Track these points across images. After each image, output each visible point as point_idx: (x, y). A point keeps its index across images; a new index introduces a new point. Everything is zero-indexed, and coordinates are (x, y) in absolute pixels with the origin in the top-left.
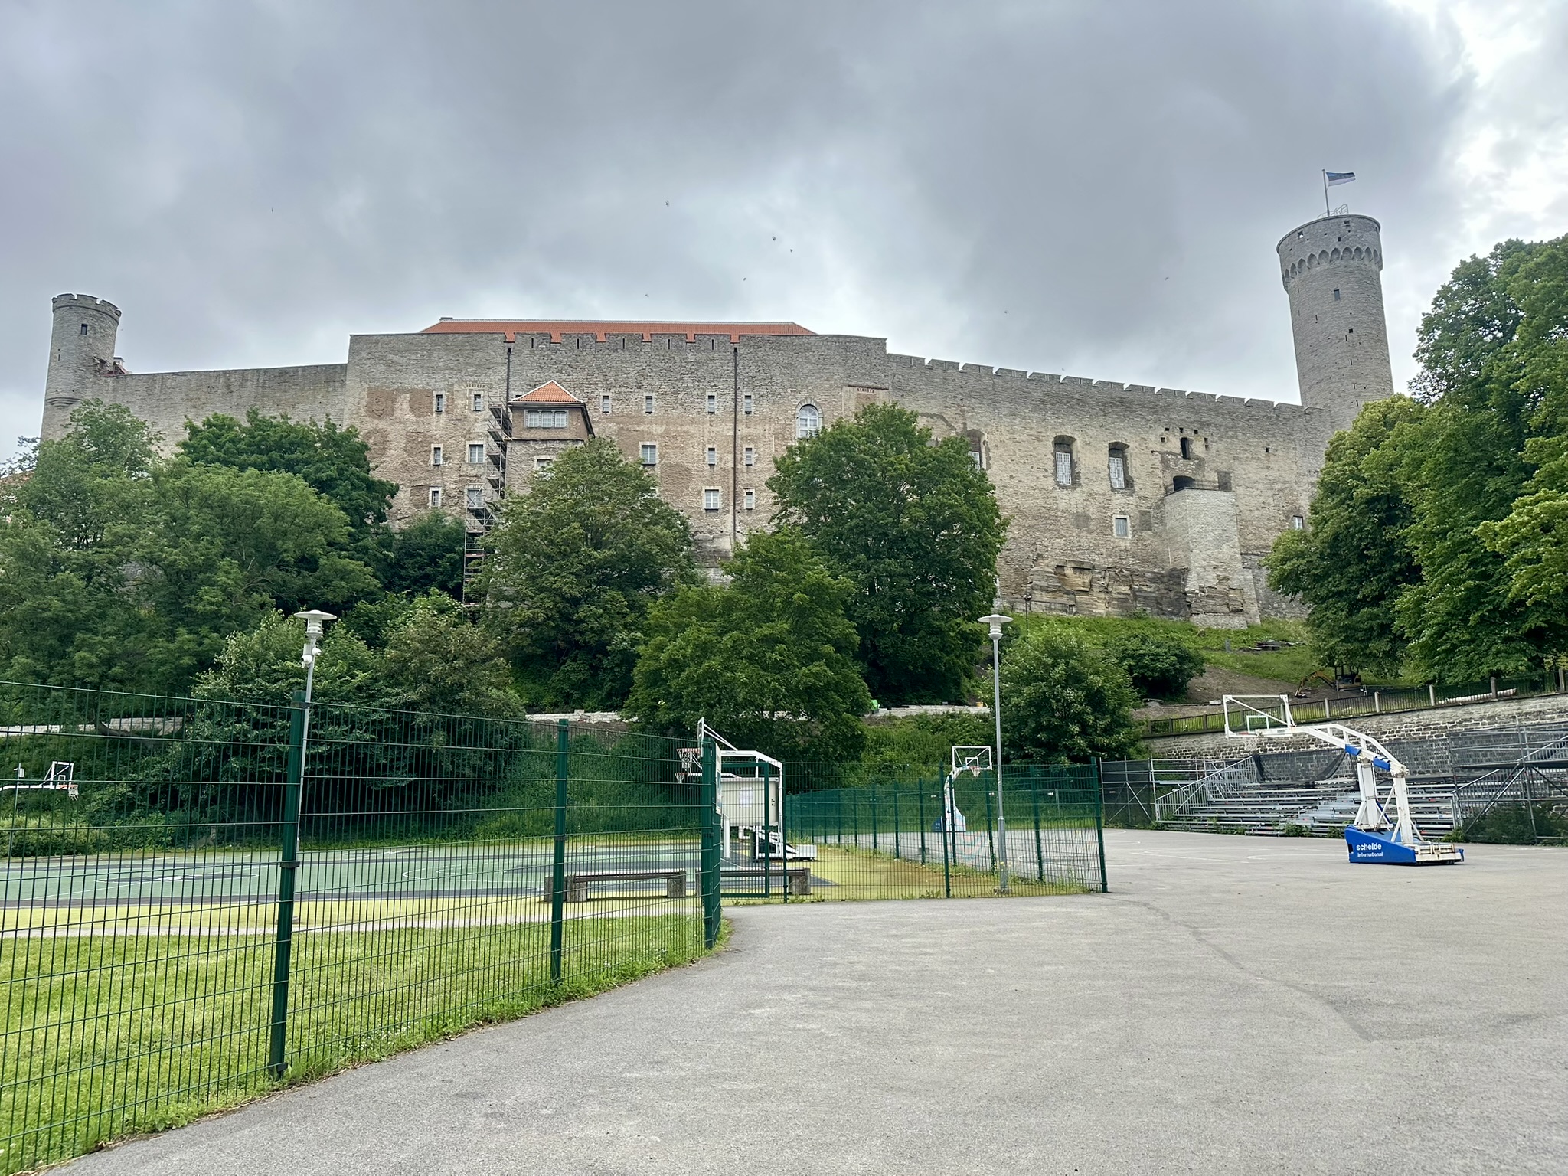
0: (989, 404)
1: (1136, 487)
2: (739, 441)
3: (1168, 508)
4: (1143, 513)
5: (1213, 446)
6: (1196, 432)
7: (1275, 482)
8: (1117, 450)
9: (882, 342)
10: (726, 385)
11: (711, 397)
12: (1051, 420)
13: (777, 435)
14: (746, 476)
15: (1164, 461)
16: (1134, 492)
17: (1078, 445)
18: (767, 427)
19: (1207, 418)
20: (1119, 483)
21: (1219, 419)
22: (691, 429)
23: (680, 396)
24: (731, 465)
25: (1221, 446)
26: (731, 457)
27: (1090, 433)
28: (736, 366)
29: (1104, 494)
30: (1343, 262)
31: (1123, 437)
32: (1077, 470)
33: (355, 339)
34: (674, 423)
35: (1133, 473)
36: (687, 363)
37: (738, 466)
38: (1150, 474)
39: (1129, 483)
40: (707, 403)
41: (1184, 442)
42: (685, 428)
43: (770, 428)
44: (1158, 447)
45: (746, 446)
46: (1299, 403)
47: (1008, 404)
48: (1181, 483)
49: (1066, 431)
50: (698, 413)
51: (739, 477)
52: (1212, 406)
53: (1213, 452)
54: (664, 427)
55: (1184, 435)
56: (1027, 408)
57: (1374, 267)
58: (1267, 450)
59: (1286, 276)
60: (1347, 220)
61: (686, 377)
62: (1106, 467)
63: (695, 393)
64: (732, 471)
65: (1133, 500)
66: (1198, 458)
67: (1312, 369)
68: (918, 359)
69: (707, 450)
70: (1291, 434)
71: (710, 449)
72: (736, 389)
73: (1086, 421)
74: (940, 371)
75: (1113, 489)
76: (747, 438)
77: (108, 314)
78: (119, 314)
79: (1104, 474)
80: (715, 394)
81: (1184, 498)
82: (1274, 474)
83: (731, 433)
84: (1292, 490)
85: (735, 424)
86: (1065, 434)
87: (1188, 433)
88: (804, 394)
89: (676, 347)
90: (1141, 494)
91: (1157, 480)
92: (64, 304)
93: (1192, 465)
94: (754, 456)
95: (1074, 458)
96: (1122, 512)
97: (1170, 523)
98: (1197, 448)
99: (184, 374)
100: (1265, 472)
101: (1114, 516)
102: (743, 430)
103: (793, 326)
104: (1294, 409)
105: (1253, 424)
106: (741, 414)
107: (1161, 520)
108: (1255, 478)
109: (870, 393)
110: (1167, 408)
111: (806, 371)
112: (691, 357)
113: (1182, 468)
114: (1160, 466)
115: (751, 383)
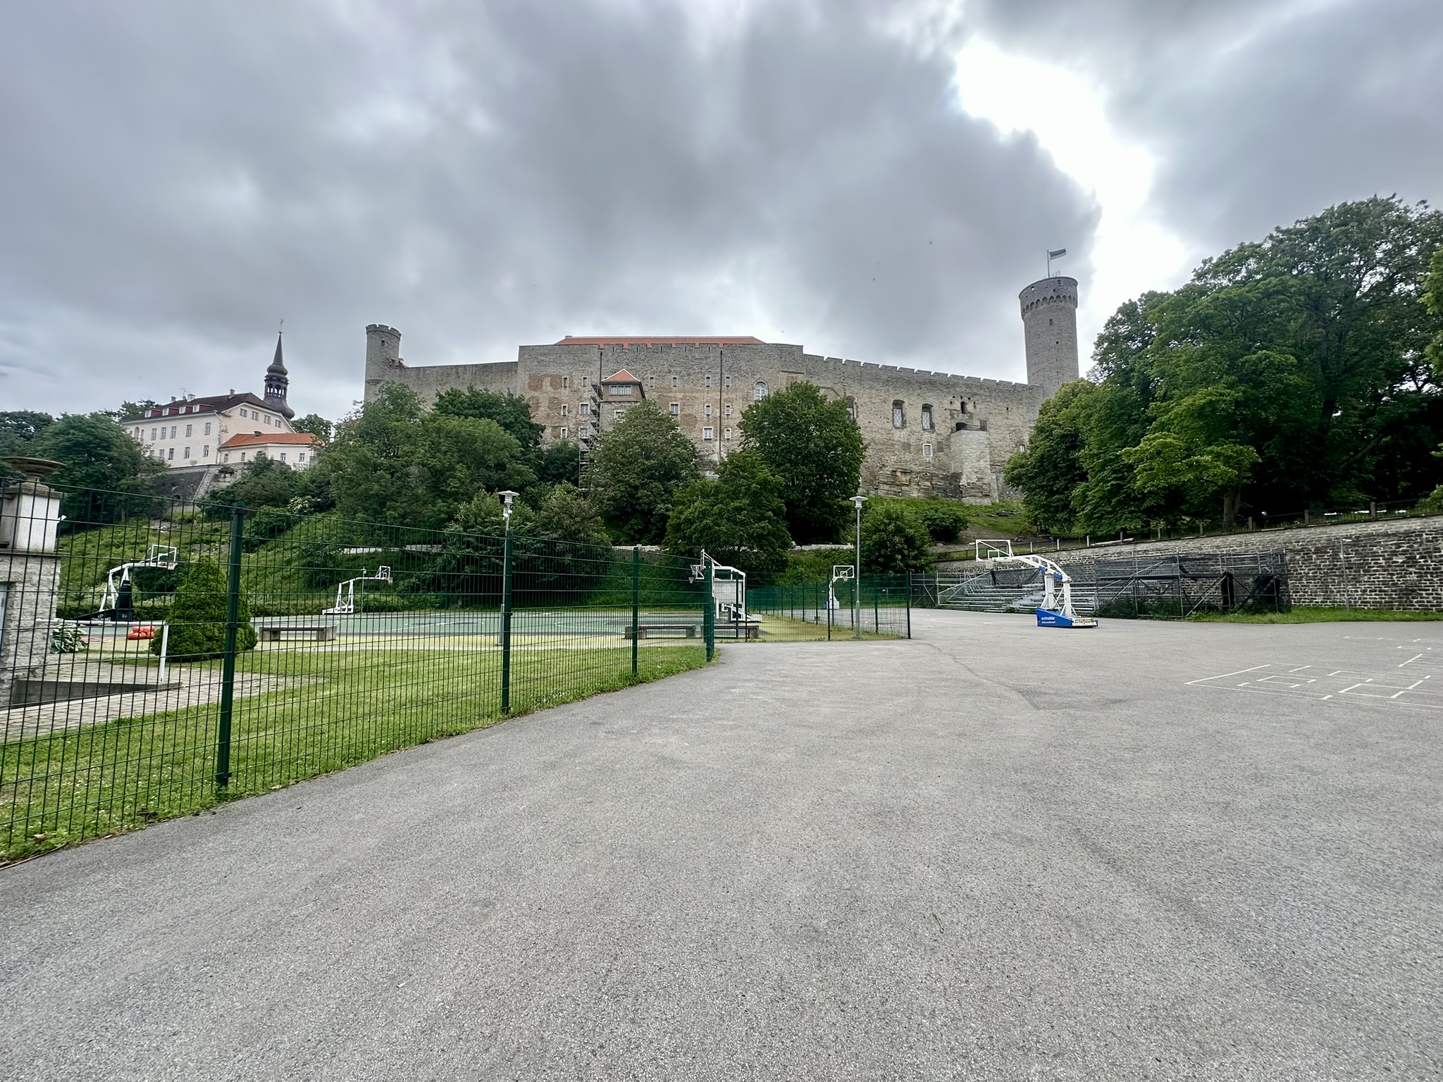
0: (859, 383)
1: (936, 428)
2: (722, 402)
3: (952, 440)
4: (939, 443)
5: (978, 406)
6: (969, 398)
7: (1011, 426)
8: (927, 408)
9: (801, 347)
10: (716, 371)
11: (708, 378)
12: (892, 391)
13: (743, 398)
14: (726, 421)
15: (952, 415)
16: (935, 431)
17: (906, 405)
18: (738, 394)
19: (976, 391)
20: (927, 426)
21: (982, 392)
22: (697, 395)
23: (691, 377)
24: (718, 415)
25: (982, 406)
26: (718, 410)
27: (913, 398)
28: (721, 361)
29: (918, 432)
30: (1055, 304)
31: (929, 401)
32: (904, 419)
33: (522, 348)
34: (688, 392)
35: (934, 421)
36: (696, 359)
37: (722, 416)
38: (944, 421)
39: (932, 426)
40: (706, 381)
41: (963, 404)
42: (694, 395)
43: (740, 394)
44: (949, 407)
45: (726, 404)
46: (1026, 383)
47: (869, 382)
48: (960, 426)
49: (900, 397)
50: (701, 387)
51: (723, 421)
52: (978, 384)
53: (978, 410)
54: (683, 394)
55: (963, 400)
56: (879, 384)
57: (1073, 306)
58: (1008, 409)
59: (1023, 312)
60: (1059, 280)
61: (695, 367)
62: (920, 417)
63: (699, 375)
64: (719, 418)
65: (934, 435)
66: (969, 413)
67: (1035, 364)
68: (820, 357)
69: (705, 407)
70: (1021, 400)
71: (707, 406)
72: (721, 374)
73: (910, 392)
74: (832, 364)
75: (924, 430)
76: (726, 400)
77: (395, 335)
78: (400, 335)
79: (919, 421)
80: (710, 376)
81: (961, 435)
82: (1010, 422)
83: (719, 397)
84: (1020, 431)
85: (721, 392)
86: (899, 399)
87: (965, 399)
88: (758, 376)
89: (689, 350)
90: (938, 432)
91: (947, 425)
92: (373, 330)
93: (966, 417)
94: (731, 410)
95: (904, 412)
96: (928, 442)
97: (953, 448)
98: (970, 407)
99: (435, 367)
100: (1006, 421)
101: (924, 444)
102: (725, 396)
103: (752, 338)
104: (1024, 386)
105: (1000, 394)
106: (724, 387)
107: (949, 447)
108: (1000, 424)
109: (794, 375)
110: (954, 386)
111: (759, 363)
112: (697, 356)
113: (961, 418)
114: (949, 417)
115: (730, 370)
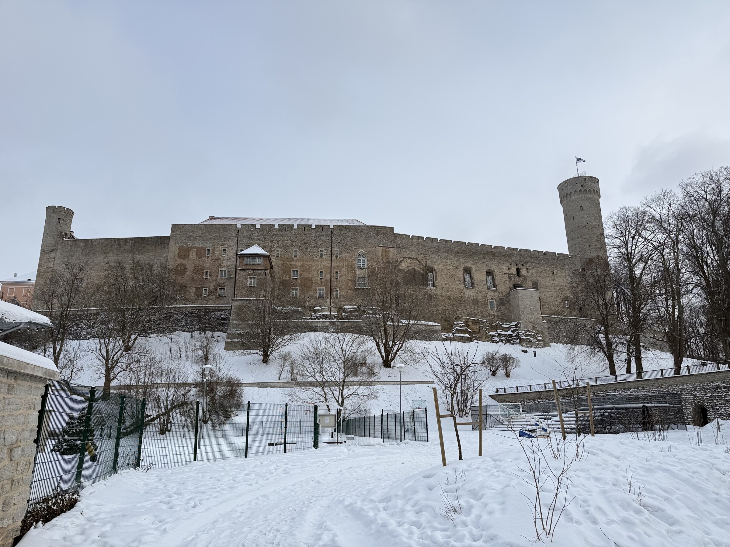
0: (436, 254)
1: (498, 288)
2: (333, 269)
3: (511, 296)
4: (501, 299)
5: (530, 271)
6: (523, 265)
7: (557, 285)
8: (489, 273)
9: (392, 229)
10: (328, 246)
11: (322, 251)
12: (462, 260)
13: (348, 266)
14: (335, 283)
15: (509, 277)
16: (497, 290)
17: (473, 271)
18: (344, 263)
19: (527, 259)
20: (491, 286)
21: (532, 260)
22: (313, 263)
23: (309, 250)
24: (329, 278)
25: (534, 271)
26: (329, 275)
27: (478, 265)
28: (332, 238)
29: (484, 291)
30: (584, 195)
31: (492, 267)
32: (473, 281)
33: (174, 226)
34: (306, 261)
35: (497, 283)
36: (312, 237)
37: (332, 279)
38: (504, 283)
39: (495, 286)
40: (320, 253)
41: (518, 270)
42: (311, 263)
43: (346, 263)
44: (507, 271)
45: (335, 271)
46: (567, 252)
47: (444, 254)
48: (516, 286)
49: (468, 265)
50: (316, 257)
51: (333, 284)
52: (529, 254)
53: (530, 274)
54: (302, 262)
55: (518, 267)
56: (452, 255)
57: (597, 197)
58: (553, 273)
59: (562, 200)
60: (585, 178)
61: (311, 242)
62: (485, 280)
63: (315, 249)
64: (329, 282)
65: (496, 293)
66: (523, 276)
67: (572, 239)
68: (407, 235)
69: (319, 272)
70: (564, 266)
71: (321, 272)
72: (332, 248)
73: (476, 261)
74: (416, 240)
75: (488, 289)
76: (337, 267)
77: (69, 213)
78: (73, 213)
79: (484, 283)
80: (323, 249)
81: (518, 292)
82: (556, 282)
83: (330, 265)
84: (564, 289)
85: (331, 261)
86: (468, 266)
87: (520, 266)
88: (360, 249)
89: (307, 230)
90: (500, 291)
91: (507, 285)
92: (51, 210)
93: (521, 279)
94: (339, 275)
95: (472, 276)
96: (492, 299)
97: (512, 303)
98: (523, 272)
99: (101, 239)
100: (552, 282)
101: (489, 300)
102: (334, 264)
103: (356, 221)
104: (565, 255)
105: (547, 262)
106: (334, 257)
107: (509, 302)
108: (548, 284)
109: (387, 249)
110: (511, 255)
111: (361, 240)
112: (313, 234)
113: (517, 280)
114: (508, 280)
115: (338, 244)
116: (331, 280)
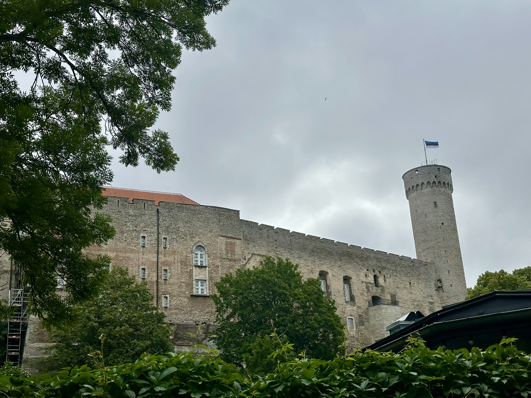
0: (289, 251)
1: (356, 301)
2: (160, 265)
3: (371, 313)
4: (360, 316)
5: (387, 280)
6: (380, 272)
7: (415, 301)
8: (347, 280)
9: (237, 212)
10: (152, 230)
11: (144, 237)
12: (318, 262)
13: (182, 262)
14: (164, 287)
15: (367, 287)
16: (355, 304)
17: (330, 276)
18: (176, 258)
19: (384, 265)
20: (348, 298)
21: (389, 266)
22: (131, 256)
23: (125, 235)
24: (155, 279)
25: (391, 280)
26: (155, 274)
27: (335, 270)
28: (158, 219)
29: (342, 305)
30: (437, 188)
31: (350, 273)
32: (329, 290)
34: (121, 252)
35: (355, 293)
36: (129, 216)
37: (160, 280)
38: (362, 294)
39: (352, 298)
40: (141, 240)
41: (375, 277)
42: (128, 255)
43: (178, 257)
44: (364, 279)
45: (164, 268)
47: (297, 252)
48: (376, 300)
49: (324, 268)
50: (135, 246)
51: (160, 287)
52: (386, 258)
53: (388, 283)
54: (115, 253)
55: (375, 274)
56: (306, 254)
57: (450, 192)
58: (410, 283)
59: (408, 192)
60: (439, 168)
61: (128, 224)
62: (342, 289)
63: (134, 234)
65: (355, 308)
66: (382, 286)
67: (424, 241)
68: (255, 223)
69: (140, 270)
70: (419, 275)
71: (142, 269)
72: (158, 234)
73: (333, 263)
74: (265, 231)
75: (346, 302)
76: (166, 263)
79: (342, 293)
80: (146, 235)
81: (381, 309)
82: (414, 296)
83: (155, 260)
84: (422, 306)
85: (158, 254)
86: (324, 270)
87: (377, 272)
88: (197, 239)
89: (122, 205)
90: (358, 305)
91: (365, 298)
93: (379, 290)
94: (169, 274)
95: (328, 283)
96: (351, 315)
97: (372, 322)
98: (381, 281)
100: (410, 296)
101: (348, 317)
102: (162, 258)
103: (182, 197)
105: (404, 269)
106: (161, 248)
107: (368, 320)
108: (406, 298)
109: (232, 241)
110: (367, 258)
112: (131, 212)
113: (376, 291)
114: (366, 290)
115: (167, 230)
116: (157, 282)
